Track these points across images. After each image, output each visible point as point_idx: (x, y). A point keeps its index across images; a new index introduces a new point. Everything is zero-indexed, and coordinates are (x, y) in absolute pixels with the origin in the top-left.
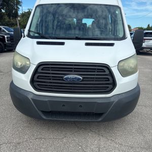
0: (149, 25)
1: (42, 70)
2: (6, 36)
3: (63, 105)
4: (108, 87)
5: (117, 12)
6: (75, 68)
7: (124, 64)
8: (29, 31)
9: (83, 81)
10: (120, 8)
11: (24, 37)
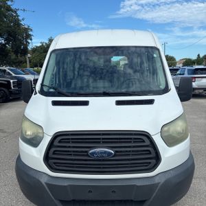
0: (199, 55)
1: (60, 142)
2: (12, 81)
3: (90, 192)
4: (150, 163)
5: (155, 55)
6: (103, 139)
7: (169, 129)
8: (42, 85)
9: (115, 155)
10: (158, 50)
11: (36, 94)
